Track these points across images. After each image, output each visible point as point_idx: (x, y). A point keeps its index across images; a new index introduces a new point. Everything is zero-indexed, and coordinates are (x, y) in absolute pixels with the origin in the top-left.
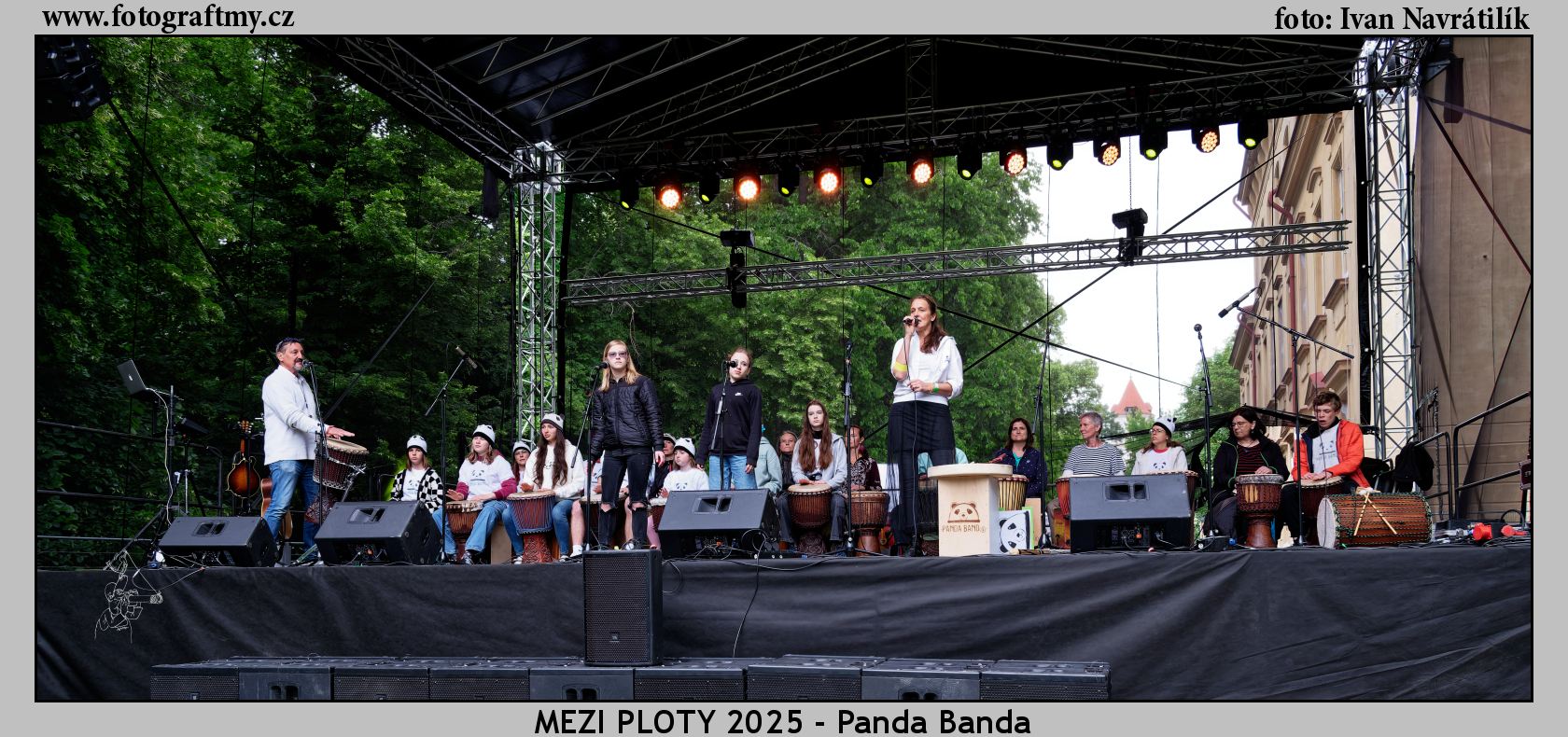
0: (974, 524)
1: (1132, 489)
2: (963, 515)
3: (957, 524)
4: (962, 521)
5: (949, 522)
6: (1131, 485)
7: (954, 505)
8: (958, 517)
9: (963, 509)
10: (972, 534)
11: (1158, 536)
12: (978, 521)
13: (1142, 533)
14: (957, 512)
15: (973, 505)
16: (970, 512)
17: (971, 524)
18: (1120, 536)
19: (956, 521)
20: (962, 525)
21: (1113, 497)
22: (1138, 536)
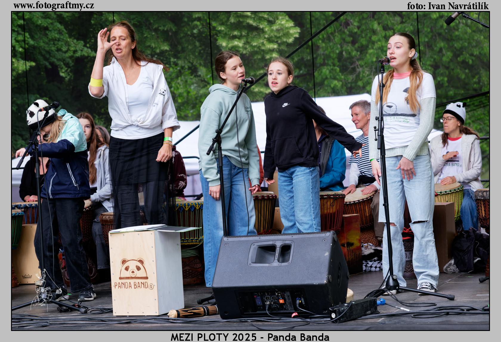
0: (143, 281)
1: (278, 250)
2: (133, 272)
3: (128, 281)
4: (132, 278)
5: (120, 278)
6: (279, 244)
7: (124, 262)
8: (128, 274)
9: (132, 265)
10: (143, 289)
11: (298, 302)
12: (147, 278)
13: (284, 298)
14: (127, 269)
15: (141, 262)
16: (138, 269)
17: (140, 281)
18: (263, 302)
19: (128, 278)
20: (132, 281)
21: (260, 259)
22: (281, 301)
